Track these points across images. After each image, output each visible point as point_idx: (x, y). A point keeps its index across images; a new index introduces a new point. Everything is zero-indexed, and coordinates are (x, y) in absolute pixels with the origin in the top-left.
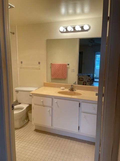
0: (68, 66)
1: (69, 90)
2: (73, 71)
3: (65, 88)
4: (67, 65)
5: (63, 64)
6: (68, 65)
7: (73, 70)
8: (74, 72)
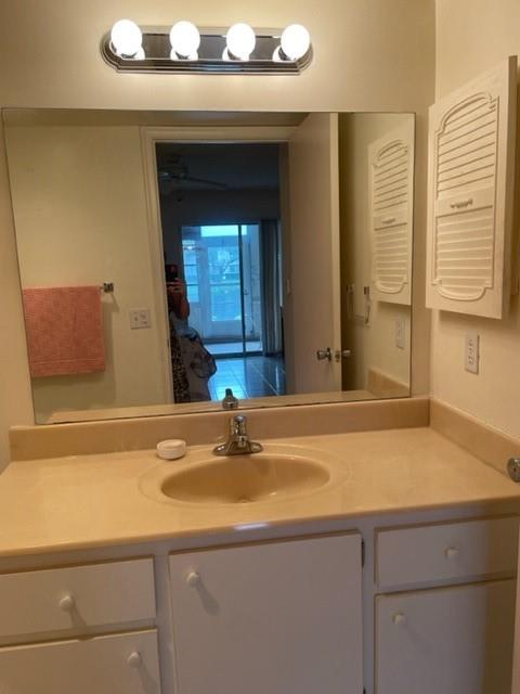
0: (106, 298)
1: (216, 452)
2: (141, 321)
3: (187, 445)
4: (102, 291)
5: (72, 290)
6: (109, 288)
7: (144, 317)
8: (147, 325)
